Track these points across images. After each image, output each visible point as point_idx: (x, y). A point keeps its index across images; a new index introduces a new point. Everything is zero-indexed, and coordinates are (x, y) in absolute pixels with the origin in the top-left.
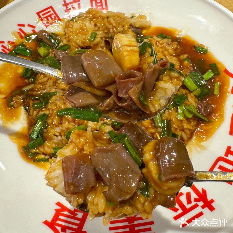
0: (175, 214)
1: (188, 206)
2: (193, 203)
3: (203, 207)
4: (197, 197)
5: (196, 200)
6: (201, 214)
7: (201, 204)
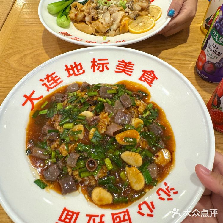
0: (107, 65)
1: (101, 65)
2: (98, 65)
3: (96, 62)
4: (96, 67)
5: (97, 66)
6: (99, 60)
7: (96, 64)
